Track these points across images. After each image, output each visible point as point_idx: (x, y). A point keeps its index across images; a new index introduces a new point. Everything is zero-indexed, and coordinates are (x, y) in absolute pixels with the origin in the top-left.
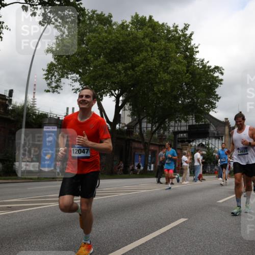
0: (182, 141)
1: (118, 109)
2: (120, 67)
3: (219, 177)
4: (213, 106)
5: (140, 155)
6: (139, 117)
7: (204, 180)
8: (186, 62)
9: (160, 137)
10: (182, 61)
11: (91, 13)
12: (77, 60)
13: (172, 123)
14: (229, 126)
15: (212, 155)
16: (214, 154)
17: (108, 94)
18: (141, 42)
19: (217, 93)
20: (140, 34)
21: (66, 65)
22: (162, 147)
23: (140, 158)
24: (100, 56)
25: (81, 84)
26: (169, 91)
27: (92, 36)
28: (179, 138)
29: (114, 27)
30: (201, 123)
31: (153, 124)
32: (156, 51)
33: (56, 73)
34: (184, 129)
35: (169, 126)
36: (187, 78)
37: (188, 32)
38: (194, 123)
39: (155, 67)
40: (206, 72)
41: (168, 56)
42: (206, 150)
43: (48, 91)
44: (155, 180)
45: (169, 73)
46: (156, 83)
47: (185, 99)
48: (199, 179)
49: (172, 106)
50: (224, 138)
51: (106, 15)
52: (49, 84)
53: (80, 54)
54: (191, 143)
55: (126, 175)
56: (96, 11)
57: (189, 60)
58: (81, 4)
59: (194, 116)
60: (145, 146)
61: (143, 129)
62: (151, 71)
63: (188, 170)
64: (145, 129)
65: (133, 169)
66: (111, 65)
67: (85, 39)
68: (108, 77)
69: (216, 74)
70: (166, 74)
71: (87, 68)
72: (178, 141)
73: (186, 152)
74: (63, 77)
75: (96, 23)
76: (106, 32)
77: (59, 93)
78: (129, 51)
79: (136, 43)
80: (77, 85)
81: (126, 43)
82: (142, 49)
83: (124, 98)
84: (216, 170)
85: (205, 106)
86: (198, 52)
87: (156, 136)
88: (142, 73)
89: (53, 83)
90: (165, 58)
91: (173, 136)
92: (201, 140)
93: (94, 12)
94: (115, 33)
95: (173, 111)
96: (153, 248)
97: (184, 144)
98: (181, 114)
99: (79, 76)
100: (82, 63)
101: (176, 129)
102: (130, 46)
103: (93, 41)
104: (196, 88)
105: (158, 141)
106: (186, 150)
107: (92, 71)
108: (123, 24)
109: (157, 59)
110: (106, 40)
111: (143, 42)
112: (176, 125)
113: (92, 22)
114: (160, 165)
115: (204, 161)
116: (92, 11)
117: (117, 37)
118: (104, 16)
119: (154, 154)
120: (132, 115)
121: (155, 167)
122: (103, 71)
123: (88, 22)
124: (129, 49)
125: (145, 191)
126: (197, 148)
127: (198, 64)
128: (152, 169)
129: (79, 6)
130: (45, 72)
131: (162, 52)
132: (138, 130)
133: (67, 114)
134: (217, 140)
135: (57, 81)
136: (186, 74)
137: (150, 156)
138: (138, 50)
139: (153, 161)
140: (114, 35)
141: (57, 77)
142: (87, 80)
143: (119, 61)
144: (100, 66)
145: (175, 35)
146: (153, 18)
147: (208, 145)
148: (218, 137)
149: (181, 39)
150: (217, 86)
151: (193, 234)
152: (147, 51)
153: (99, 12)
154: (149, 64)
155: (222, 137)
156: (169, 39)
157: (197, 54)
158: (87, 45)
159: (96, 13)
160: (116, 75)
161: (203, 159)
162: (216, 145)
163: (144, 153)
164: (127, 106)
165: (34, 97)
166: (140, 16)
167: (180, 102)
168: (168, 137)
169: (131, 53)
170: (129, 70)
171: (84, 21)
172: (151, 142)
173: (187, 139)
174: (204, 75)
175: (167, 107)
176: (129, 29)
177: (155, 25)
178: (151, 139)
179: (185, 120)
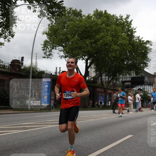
0: (128, 87)
1: (87, 68)
2: (88, 42)
3: (152, 109)
4: (146, 65)
5: (102, 96)
6: (100, 72)
7: (143, 111)
8: (128, 38)
9: (114, 85)
10: (126, 37)
11: (69, 10)
12: (62, 38)
13: (121, 76)
15: (147, 96)
16: (148, 95)
17: (81, 59)
18: (100, 27)
19: (148, 57)
20: (99, 21)
21: (55, 41)
22: (115, 91)
23: (102, 98)
24: (75, 36)
25: (64, 53)
26: (118, 56)
27: (70, 24)
28: (125, 85)
29: (83, 18)
30: (139, 76)
31: (109, 76)
32: (109, 32)
33: (49, 47)
34: (128, 79)
35: (119, 78)
36: (129, 48)
37: (129, 20)
38: (135, 76)
39: (109, 42)
40: (141, 44)
41: (117, 35)
42: (143, 92)
43: (45, 57)
44: (111, 111)
45: (118, 45)
46: (110, 51)
47: (128, 61)
48: (139, 111)
49: (121, 65)
50: (154, 85)
51: (78, 11)
52: (45, 53)
53: (63, 35)
54: (133, 88)
55: (94, 108)
56: (72, 8)
57: (130, 37)
58: (63, 4)
59: (134, 72)
60: (104, 90)
61: (103, 80)
62: (107, 44)
63: (132, 105)
64: (104, 80)
65: (97, 105)
66: (82, 41)
67: (66, 25)
68: (80, 48)
69: (147, 46)
70: (116, 46)
71: (67, 43)
72: (125, 87)
73: (130, 93)
74: (53, 48)
75: (72, 16)
76: (78, 21)
77: (51, 58)
78: (93, 32)
79: (97, 27)
80: (62, 53)
81: (91, 27)
83: (91, 61)
84: (150, 105)
85: (141, 65)
86: (136, 32)
87: (111, 84)
88: (101, 45)
89: (47, 52)
90: (115, 36)
91: (122, 84)
92: (139, 86)
93: (71, 9)
94: (84, 21)
95: (121, 68)
96: (112, 153)
97: (129, 89)
98: (126, 71)
99: (63, 48)
100: (65, 40)
101: (123, 80)
102: (93, 29)
104: (135, 54)
105: (113, 87)
106: (130, 92)
107: (71, 45)
108: (88, 16)
109: (110, 36)
110: (78, 26)
111: (101, 26)
112: (124, 77)
113: (70, 15)
114: (115, 102)
115: (142, 99)
116: (69, 8)
117: (85, 24)
118: (77, 11)
119: (110, 95)
120: (96, 71)
121: (111, 103)
122: (77, 44)
123: (67, 15)
125: (106, 118)
126: (137, 91)
127: (136, 40)
128: (109, 104)
129: (61, 6)
130: (43, 46)
131: (113, 33)
132: (100, 81)
133: (56, 71)
134: (150, 86)
135: (50, 51)
136: (129, 45)
137: (108, 96)
138: (98, 31)
139: (110, 99)
141: (50, 49)
142: (68, 50)
143: (87, 39)
144: (75, 41)
145: (121, 22)
146: (107, 12)
147: (144, 89)
148: (150, 84)
149: (125, 24)
150: (149, 53)
151: (137, 145)
152: (104, 32)
153: (74, 9)
154: (105, 40)
155: (153, 84)
156: (117, 24)
158: (67, 29)
159: (72, 9)
160: (86, 47)
161: (141, 98)
162: (149, 89)
163: (104, 95)
164: (93, 66)
165: (36, 61)
166: (99, 10)
167: (125, 63)
168: (118, 84)
169: (94, 33)
170: (93, 44)
171: (65, 14)
172: (108, 88)
173: (131, 86)
174: (140, 46)
175: (117, 66)
176: (92, 19)
177: (109, 16)
178: (108, 86)
179: (129, 74)
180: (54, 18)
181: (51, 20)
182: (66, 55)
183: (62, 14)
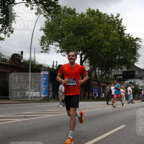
0: (120, 80)
1: (82, 62)
2: (82, 39)
5: (96, 88)
6: (94, 66)
7: (134, 103)
8: (119, 35)
9: (107, 78)
10: (117, 34)
11: (64, 8)
12: (57, 34)
13: (113, 70)
15: (138, 89)
16: (139, 88)
18: (93, 24)
19: (138, 53)
20: (92, 19)
21: (51, 37)
23: (96, 90)
24: (70, 32)
25: (60, 48)
26: (110, 52)
27: (65, 21)
28: (117, 79)
29: (77, 16)
30: (130, 70)
31: (102, 70)
32: (101, 29)
33: (46, 42)
34: (120, 73)
35: (111, 71)
36: (120, 44)
37: (119, 18)
38: (126, 70)
39: (102, 38)
40: (131, 41)
42: (134, 86)
43: (42, 52)
44: (105, 102)
45: (110, 42)
46: (103, 47)
47: (120, 56)
48: (131, 103)
49: (113, 60)
52: (43, 48)
53: (59, 31)
54: (125, 82)
55: (89, 100)
57: (121, 34)
58: (58, 3)
59: (126, 66)
60: (98, 83)
61: (96, 73)
62: (99, 41)
63: (124, 97)
64: (98, 73)
65: (92, 96)
66: (76, 37)
67: (61, 22)
68: (75, 44)
69: (137, 42)
70: (108, 42)
71: (63, 39)
74: (50, 44)
75: (67, 13)
76: (73, 18)
77: (48, 53)
79: (90, 25)
81: (85, 25)
82: (93, 28)
83: (85, 56)
84: (140, 97)
85: (132, 60)
86: (126, 29)
87: (104, 77)
88: (94, 41)
89: (45, 47)
90: (107, 33)
91: (114, 77)
92: (130, 80)
93: (65, 7)
94: (78, 19)
95: (113, 63)
97: (121, 82)
98: (118, 65)
99: (59, 44)
100: (60, 36)
102: (86, 26)
103: (65, 24)
104: (126, 50)
105: (106, 80)
106: (122, 85)
107: (66, 41)
108: (82, 14)
109: (102, 33)
110: (73, 23)
111: (94, 24)
112: (116, 71)
113: (65, 13)
114: (108, 94)
115: (133, 92)
116: (64, 7)
117: (79, 21)
118: (71, 9)
119: (104, 87)
120: (90, 65)
121: (105, 95)
122: (72, 40)
123: (62, 13)
124: (86, 28)
125: (100, 109)
126: (128, 85)
127: (126, 37)
128: (103, 96)
129: (57, 4)
130: (40, 41)
131: (105, 30)
132: (94, 74)
133: (53, 65)
134: (140, 80)
135: (47, 46)
136: (120, 42)
137: (102, 89)
138: (91, 29)
139: (103, 91)
140: (77, 20)
141: (47, 44)
142: (63, 45)
143: (81, 35)
144: (70, 37)
145: (112, 20)
146: (99, 10)
147: (135, 82)
148: (141, 78)
149: (116, 22)
150: (138, 49)
151: (130, 134)
152: (96, 29)
153: (68, 7)
154: (98, 36)
155: (143, 78)
156: (109, 22)
157: (125, 30)
158: (62, 26)
160: (80, 42)
161: (133, 90)
162: (140, 83)
163: (98, 87)
164: (87, 60)
165: (35, 55)
166: (92, 9)
167: (117, 58)
168: (111, 78)
169: (87, 30)
170: (87, 40)
171: (60, 12)
172: (102, 81)
173: (123, 79)
174: (130, 43)
175: (109, 61)
176: (86, 17)
177: (100, 14)
178: (102, 79)
179: (120, 68)
180: (50, 16)
181: (47, 18)
182: (62, 50)
183: (58, 12)
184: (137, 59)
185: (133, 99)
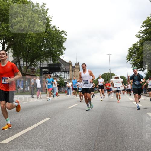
0: (46, 73)
2: (3, 26)
3: (67, 94)
4: (62, 53)
6: (18, 57)
7: (59, 96)
9: (32, 70)
13: (39, 62)
14: (72, 65)
15: (63, 82)
19: (64, 46)
22: (34, 76)
26: (35, 43)
28: (43, 71)
30: (55, 63)
31: (27, 62)
34: (46, 66)
35: (37, 64)
36: (46, 35)
37: (45, 8)
38: (52, 63)
40: (57, 33)
42: (60, 79)
46: (27, 37)
47: (45, 48)
48: (56, 96)
49: (38, 52)
50: (69, 72)
59: (51, 59)
64: (22, 65)
69: (63, 35)
72: (43, 73)
81: (7, 10)
83: (8, 45)
84: (66, 90)
85: (57, 53)
86: (52, 21)
87: (29, 69)
91: (40, 70)
92: (56, 73)
96: (30, 136)
97: (46, 75)
98: (44, 57)
101: (41, 66)
104: (52, 42)
105: (31, 73)
112: (41, 63)
115: (58, 85)
120: (14, 56)
127: (52, 28)
132: (18, 66)
134: (66, 73)
136: (45, 33)
143: (2, 22)
147: (61, 76)
148: (66, 71)
150: (63, 42)
151: (54, 127)
155: (68, 71)
160: (1, 30)
162: (65, 76)
164: (10, 50)
168: (37, 70)
172: (27, 73)
173: (48, 72)
174: (56, 35)
175: (35, 52)
176: (8, 2)
178: (26, 71)
179: (46, 61)
184: (63, 52)
185: (58, 92)
